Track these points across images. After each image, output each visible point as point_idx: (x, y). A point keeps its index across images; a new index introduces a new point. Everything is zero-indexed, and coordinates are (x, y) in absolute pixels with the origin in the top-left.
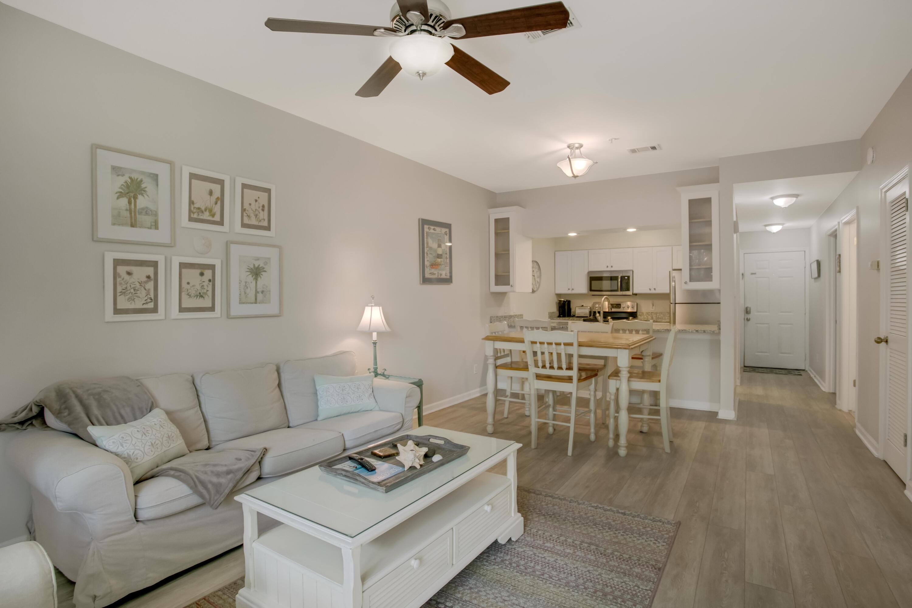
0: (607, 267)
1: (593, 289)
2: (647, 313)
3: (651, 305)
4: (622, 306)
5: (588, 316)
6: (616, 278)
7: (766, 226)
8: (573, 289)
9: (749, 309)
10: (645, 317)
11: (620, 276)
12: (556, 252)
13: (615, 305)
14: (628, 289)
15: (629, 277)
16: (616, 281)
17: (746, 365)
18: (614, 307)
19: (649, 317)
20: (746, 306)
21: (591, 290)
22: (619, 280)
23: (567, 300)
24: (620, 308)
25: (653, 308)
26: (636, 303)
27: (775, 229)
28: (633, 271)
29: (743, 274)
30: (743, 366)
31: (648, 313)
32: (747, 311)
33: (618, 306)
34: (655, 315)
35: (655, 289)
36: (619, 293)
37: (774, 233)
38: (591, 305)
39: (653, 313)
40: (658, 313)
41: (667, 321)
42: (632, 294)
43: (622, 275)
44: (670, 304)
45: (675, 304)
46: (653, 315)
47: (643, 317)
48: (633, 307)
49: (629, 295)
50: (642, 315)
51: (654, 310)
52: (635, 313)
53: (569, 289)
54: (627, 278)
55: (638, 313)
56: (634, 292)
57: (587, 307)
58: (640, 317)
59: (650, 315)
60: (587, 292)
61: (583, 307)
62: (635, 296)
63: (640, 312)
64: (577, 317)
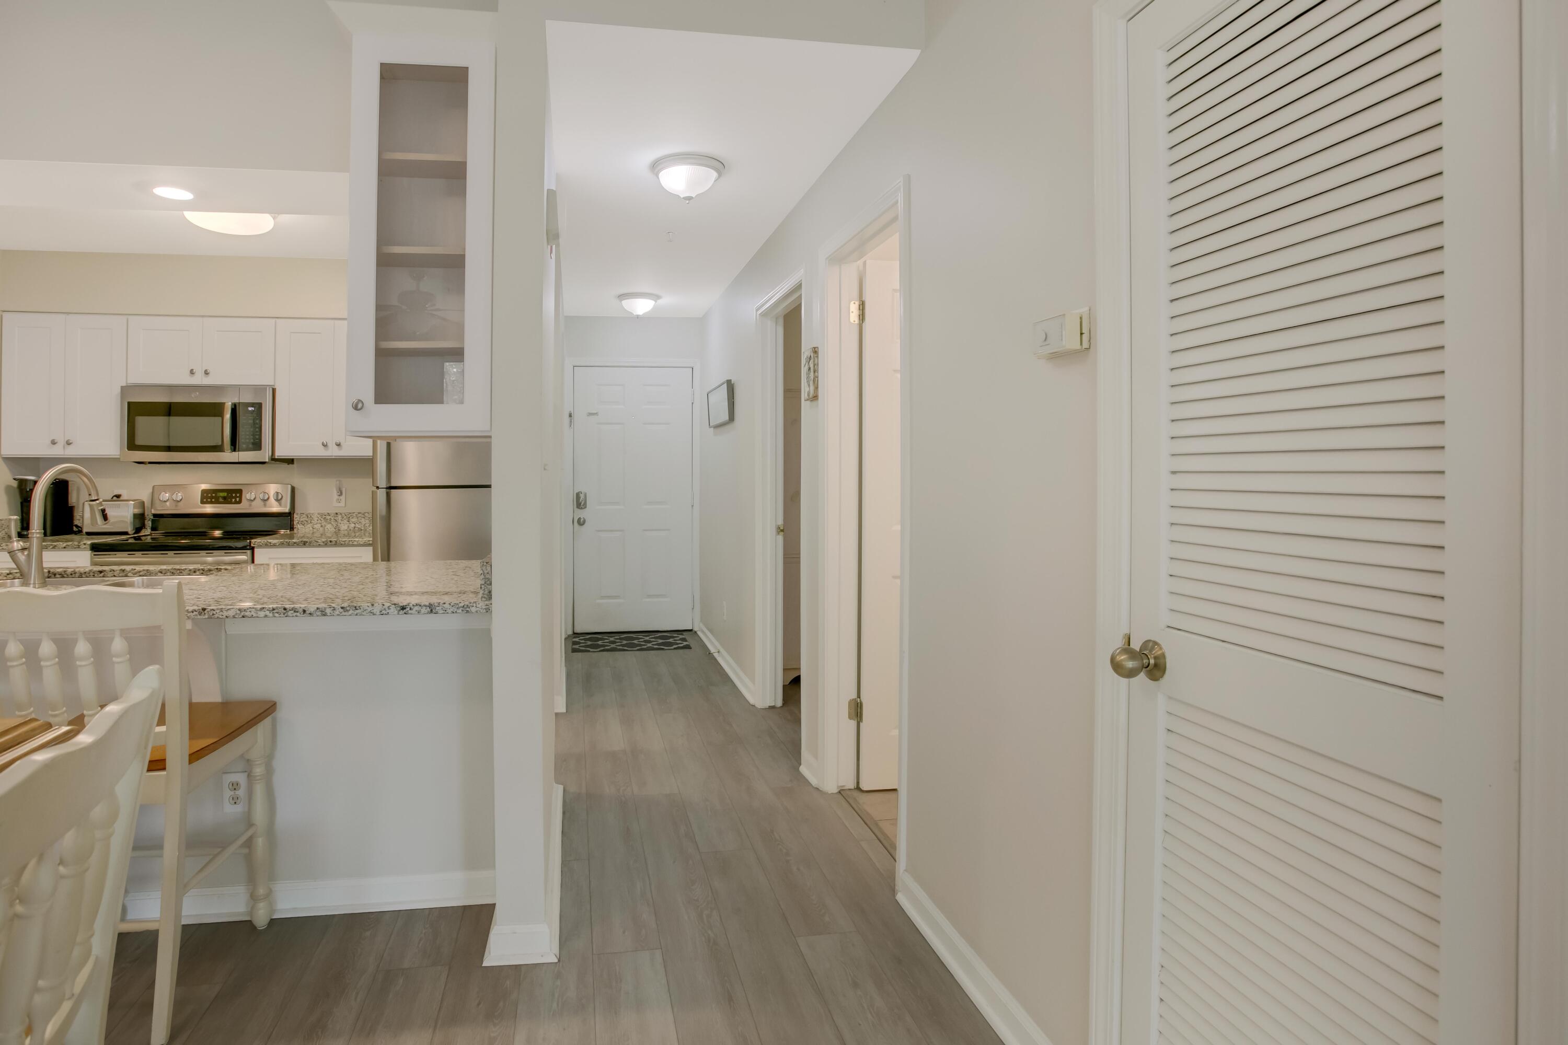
0: (192, 372)
1: (139, 441)
2: (321, 515)
3: (335, 492)
4: (247, 495)
5: (130, 529)
6: (215, 410)
7: (622, 297)
8: (68, 444)
9: (582, 496)
10: (316, 526)
11: (230, 403)
13: (225, 494)
14: (257, 446)
15: (259, 406)
16: (220, 418)
17: (578, 630)
18: (221, 500)
19: (329, 526)
20: (576, 491)
21: (132, 445)
22: (228, 416)
24: (240, 502)
25: (339, 501)
26: (289, 487)
27: (641, 306)
28: (274, 391)
29: (570, 416)
30: (570, 632)
31: (324, 516)
32: (580, 503)
33: (233, 495)
34: (346, 522)
35: (338, 445)
36: (228, 456)
37: (638, 317)
38: (145, 496)
39: (340, 517)
40: (354, 515)
41: (369, 541)
42: (273, 459)
43: (236, 400)
44: (375, 489)
45: (388, 490)
46: (340, 521)
47: (311, 528)
48: (280, 497)
49: (264, 463)
50: (306, 521)
51: (344, 506)
52: (290, 515)
53: (54, 443)
54: (253, 409)
55: (297, 514)
56: (279, 454)
57: (132, 501)
58: (303, 526)
59: (332, 523)
60: (119, 453)
61: (112, 500)
62: (285, 465)
63: (303, 514)
64: (88, 534)
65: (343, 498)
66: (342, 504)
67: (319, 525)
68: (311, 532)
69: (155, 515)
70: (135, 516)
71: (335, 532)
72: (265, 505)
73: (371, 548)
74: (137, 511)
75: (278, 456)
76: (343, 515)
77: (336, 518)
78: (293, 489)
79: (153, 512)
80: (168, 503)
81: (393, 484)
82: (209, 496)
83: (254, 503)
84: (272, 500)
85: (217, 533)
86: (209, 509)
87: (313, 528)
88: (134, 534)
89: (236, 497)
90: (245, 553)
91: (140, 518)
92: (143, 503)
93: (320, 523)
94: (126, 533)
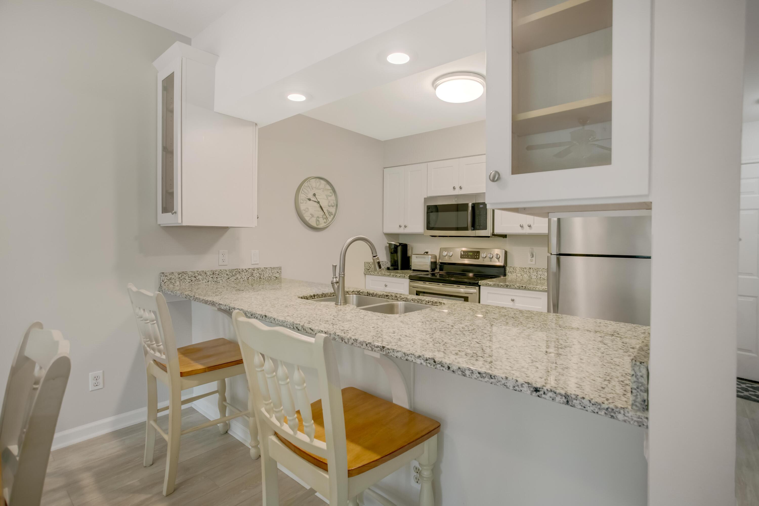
0: (454, 188)
1: (432, 225)
2: (521, 268)
3: (529, 255)
4: (482, 255)
5: (429, 269)
6: (463, 208)
8: (405, 227)
10: (519, 275)
11: (471, 203)
12: (385, 169)
13: (471, 254)
14: (485, 228)
15: (485, 205)
16: (467, 212)
18: (470, 257)
19: (525, 275)
21: (429, 228)
22: (470, 210)
23: (400, 244)
24: (478, 258)
25: (531, 260)
26: (504, 251)
31: (523, 269)
33: (476, 254)
34: (535, 273)
35: (530, 226)
36: (471, 233)
38: (437, 253)
39: (532, 270)
40: (540, 270)
41: (546, 288)
42: (494, 235)
43: (474, 202)
44: (549, 255)
45: (558, 256)
46: (532, 273)
47: (515, 276)
48: (499, 256)
49: (489, 237)
50: (513, 271)
51: (534, 263)
52: (504, 267)
53: (400, 226)
54: (483, 206)
55: (508, 267)
56: (496, 232)
57: (431, 255)
58: (511, 274)
59: (527, 273)
60: (423, 231)
61: (424, 254)
62: (502, 238)
63: (511, 267)
64: (414, 270)
65: (534, 259)
66: (534, 262)
67: (520, 274)
68: (515, 278)
69: (441, 263)
70: (432, 263)
71: (529, 279)
72: (491, 261)
73: (547, 293)
74: (433, 260)
75: (496, 233)
76: (534, 269)
77: (529, 271)
78: (506, 253)
79: (440, 261)
80: (446, 257)
81: (562, 252)
82: (465, 255)
83: (485, 259)
84: (495, 259)
85: (471, 275)
86: (466, 261)
87: (517, 276)
88: (431, 272)
89: (476, 256)
90: (476, 288)
91: (434, 264)
92: (436, 256)
93: (521, 273)
94: (427, 271)
